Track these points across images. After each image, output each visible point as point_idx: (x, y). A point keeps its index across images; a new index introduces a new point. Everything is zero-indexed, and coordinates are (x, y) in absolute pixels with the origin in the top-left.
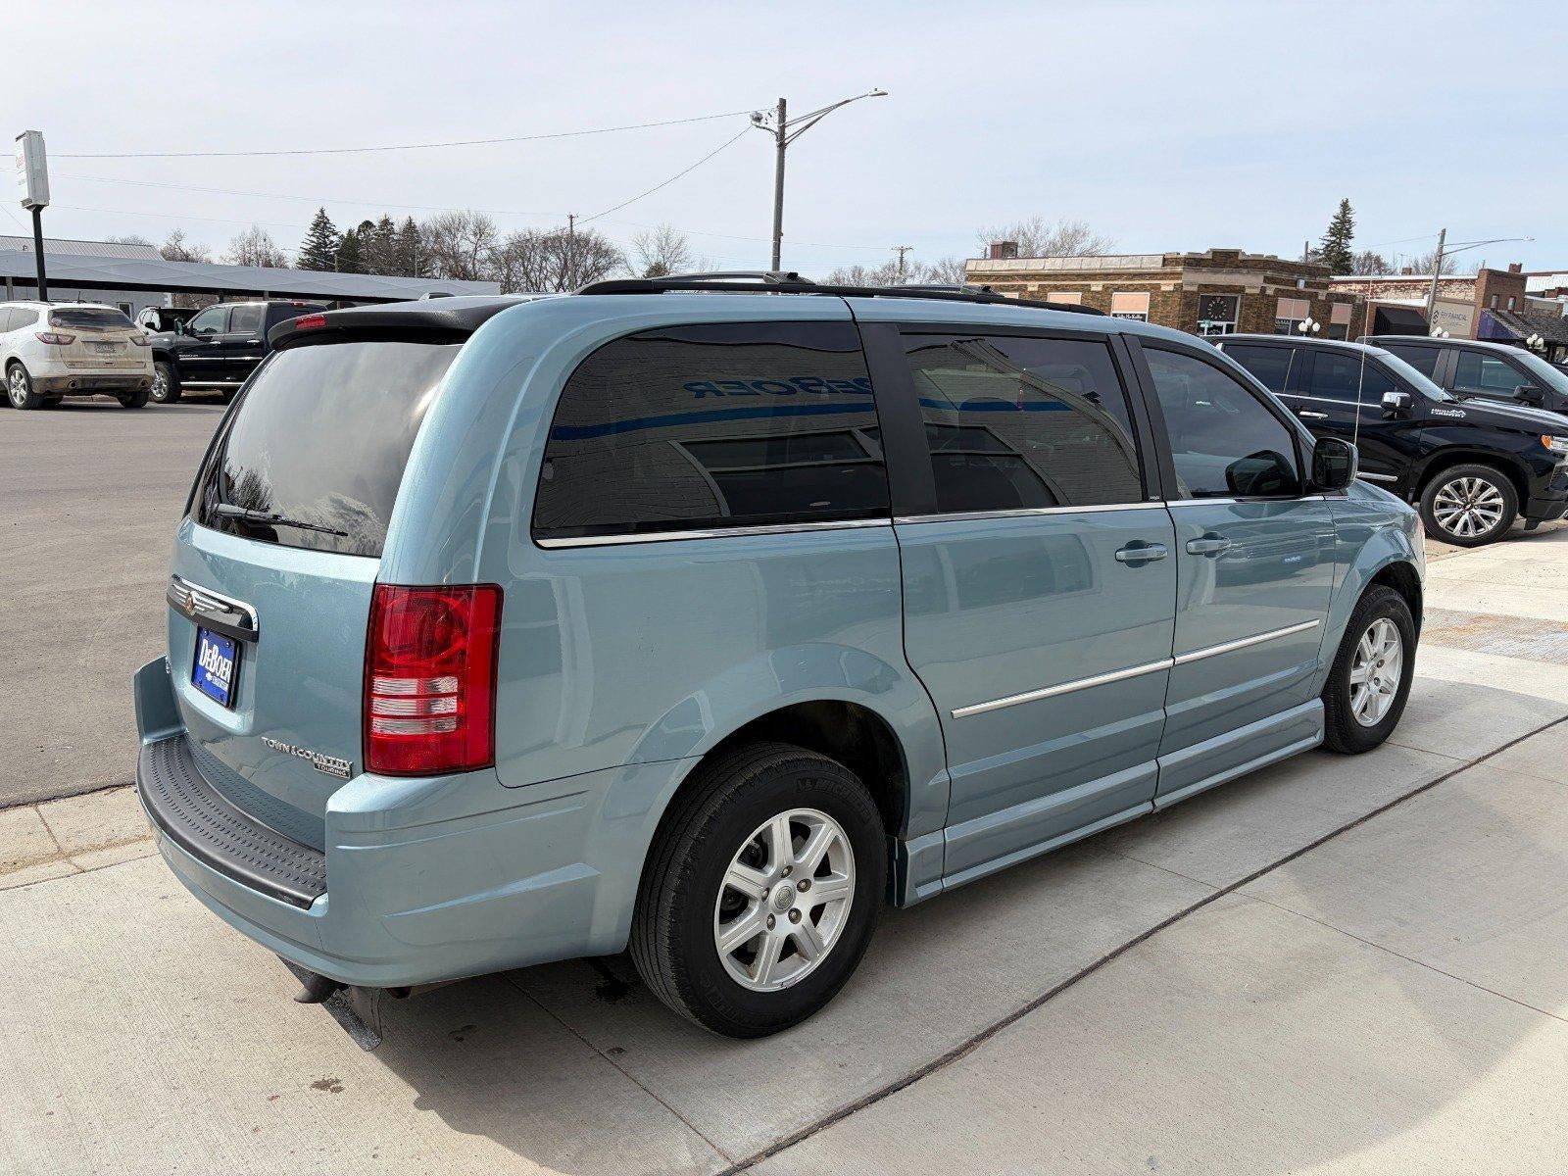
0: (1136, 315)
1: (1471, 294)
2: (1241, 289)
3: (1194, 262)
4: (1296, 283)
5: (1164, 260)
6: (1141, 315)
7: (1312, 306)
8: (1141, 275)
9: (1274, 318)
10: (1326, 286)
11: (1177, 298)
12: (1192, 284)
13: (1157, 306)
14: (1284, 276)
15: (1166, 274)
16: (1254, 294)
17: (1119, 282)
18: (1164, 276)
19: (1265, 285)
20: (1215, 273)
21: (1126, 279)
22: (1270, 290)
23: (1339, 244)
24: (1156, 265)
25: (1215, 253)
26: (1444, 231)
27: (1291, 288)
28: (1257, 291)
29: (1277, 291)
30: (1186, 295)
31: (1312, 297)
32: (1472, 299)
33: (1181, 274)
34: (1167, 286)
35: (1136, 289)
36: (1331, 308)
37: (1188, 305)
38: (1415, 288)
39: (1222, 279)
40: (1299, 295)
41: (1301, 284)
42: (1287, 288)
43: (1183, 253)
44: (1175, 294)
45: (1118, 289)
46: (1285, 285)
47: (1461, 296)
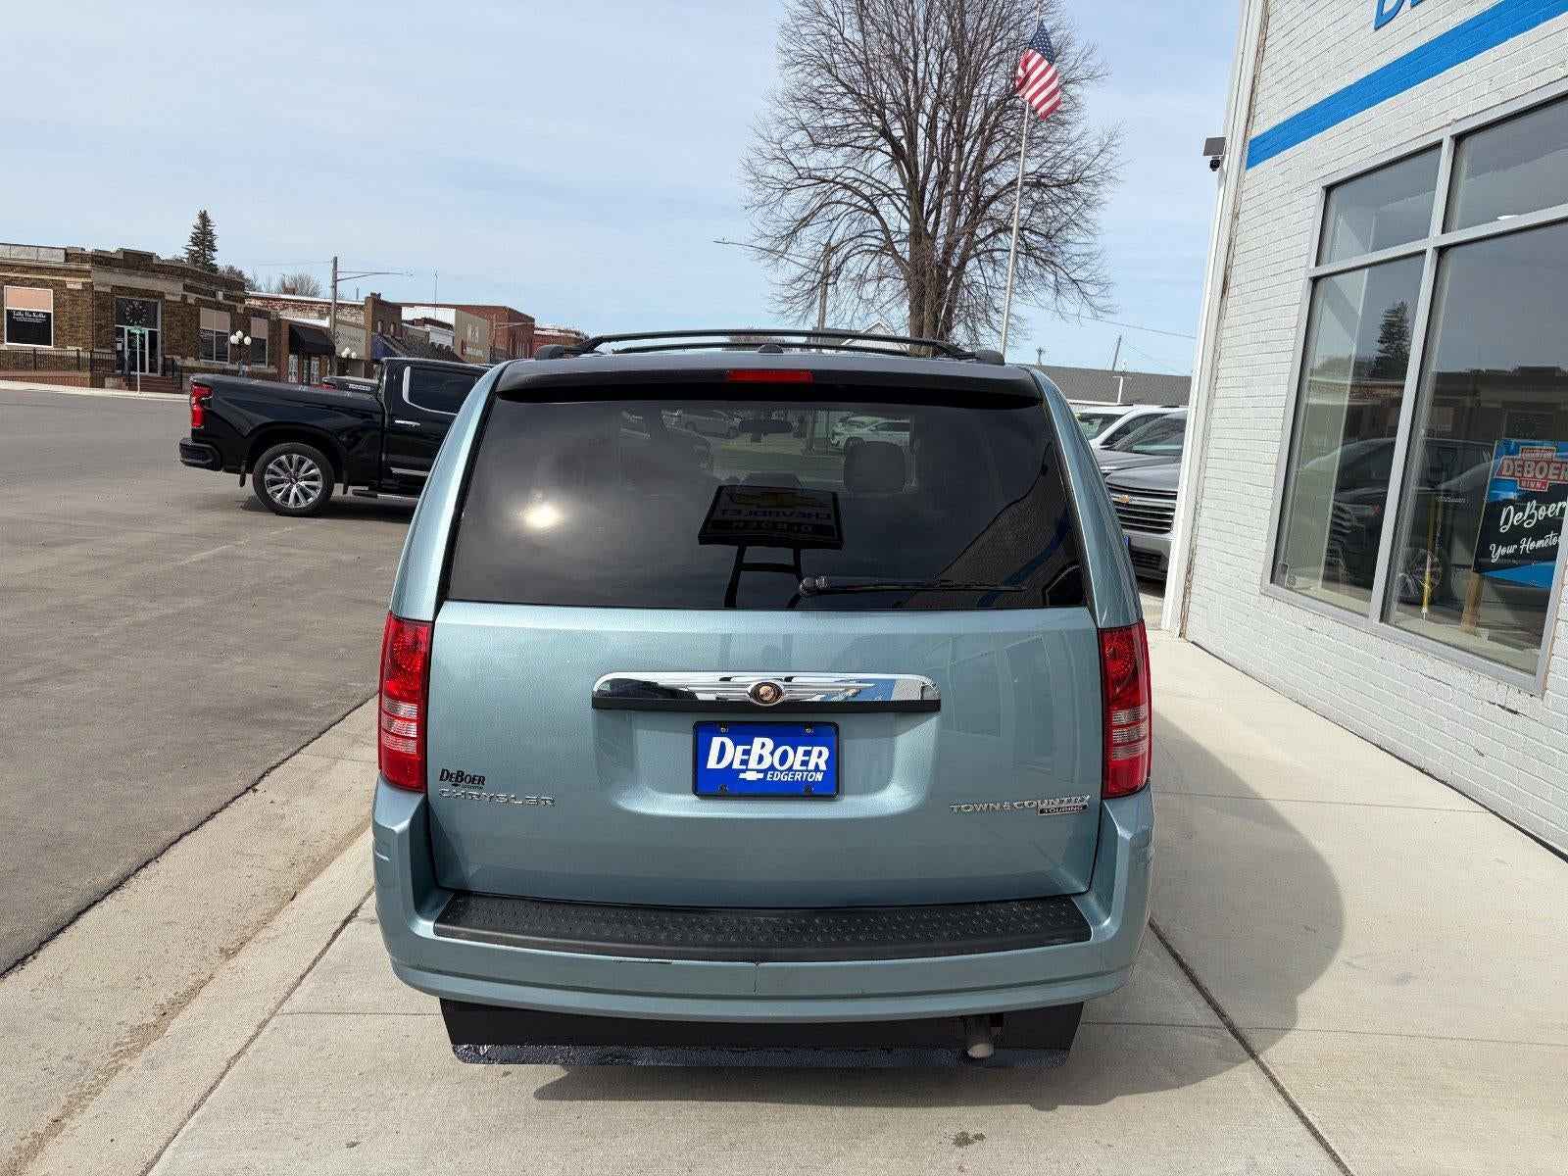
0: (38, 313)
1: (361, 319)
2: (161, 295)
3: (101, 260)
4: (214, 295)
5: (67, 254)
6: (44, 314)
7: (232, 319)
8: (39, 269)
9: (198, 328)
10: (242, 301)
11: (88, 297)
12: (105, 285)
13: (63, 305)
14: (203, 286)
15: (70, 270)
16: (174, 302)
17: (11, 275)
18: (69, 272)
19: (186, 293)
20: (130, 275)
21: (20, 272)
22: (192, 299)
23: (204, 255)
24: (59, 259)
25: (126, 253)
26: (336, 259)
27: (210, 299)
28: (179, 299)
29: (198, 300)
30: (97, 295)
31: (231, 310)
32: (362, 323)
33: (89, 272)
34: (75, 284)
35: (33, 284)
36: (250, 322)
37: (102, 307)
38: (311, 309)
39: (137, 282)
40: (218, 306)
41: (220, 296)
42: (207, 298)
43: (89, 250)
44: (85, 293)
45: (11, 282)
46: (205, 295)
47: (353, 319)
